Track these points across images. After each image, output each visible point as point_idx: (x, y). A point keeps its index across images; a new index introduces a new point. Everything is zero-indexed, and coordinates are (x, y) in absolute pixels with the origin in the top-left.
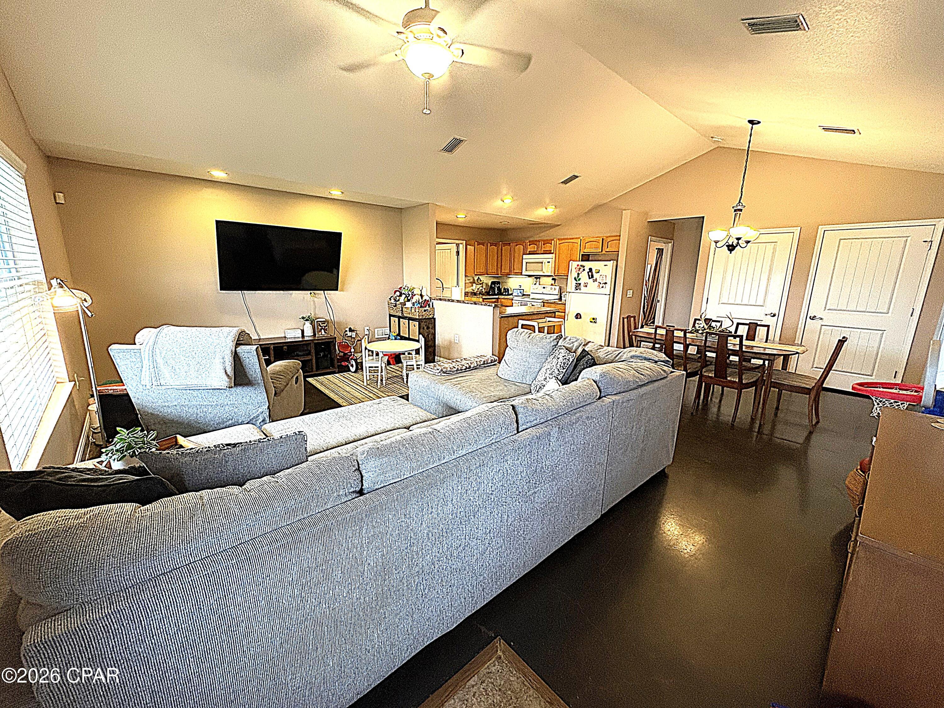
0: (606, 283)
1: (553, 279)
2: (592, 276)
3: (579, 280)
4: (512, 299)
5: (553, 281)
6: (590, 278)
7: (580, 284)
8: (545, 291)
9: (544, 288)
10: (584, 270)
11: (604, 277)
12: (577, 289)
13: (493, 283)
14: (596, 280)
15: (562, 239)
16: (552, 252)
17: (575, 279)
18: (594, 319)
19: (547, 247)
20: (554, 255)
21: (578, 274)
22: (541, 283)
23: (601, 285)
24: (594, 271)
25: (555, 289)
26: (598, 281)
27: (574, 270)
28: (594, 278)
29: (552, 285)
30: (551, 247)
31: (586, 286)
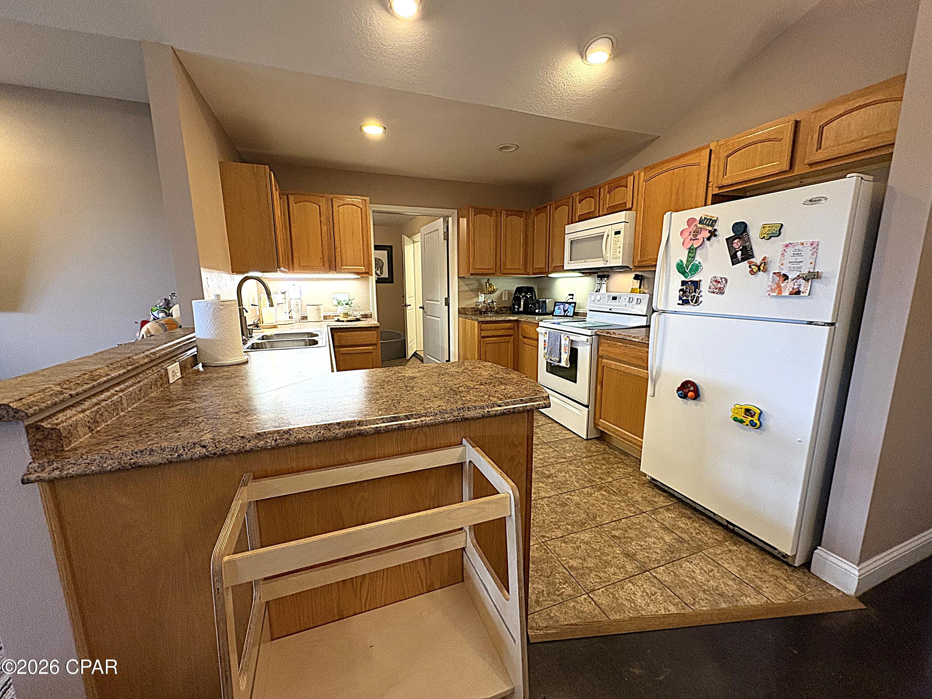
0: (812, 277)
1: (636, 277)
2: (748, 254)
3: (696, 269)
4: (538, 325)
5: (637, 283)
6: (735, 260)
7: (696, 284)
8: (615, 306)
9: (614, 298)
10: (713, 234)
11: (807, 252)
12: (685, 302)
13: (519, 290)
14: (763, 267)
15: (653, 167)
16: (629, 205)
17: (681, 269)
18: (748, 411)
19: (619, 196)
20: (633, 213)
21: (692, 251)
22: (611, 288)
23: (788, 287)
24: (754, 233)
25: (639, 301)
26: (774, 268)
27: (677, 241)
28: (757, 260)
29: (633, 291)
30: (625, 195)
31: (721, 291)
